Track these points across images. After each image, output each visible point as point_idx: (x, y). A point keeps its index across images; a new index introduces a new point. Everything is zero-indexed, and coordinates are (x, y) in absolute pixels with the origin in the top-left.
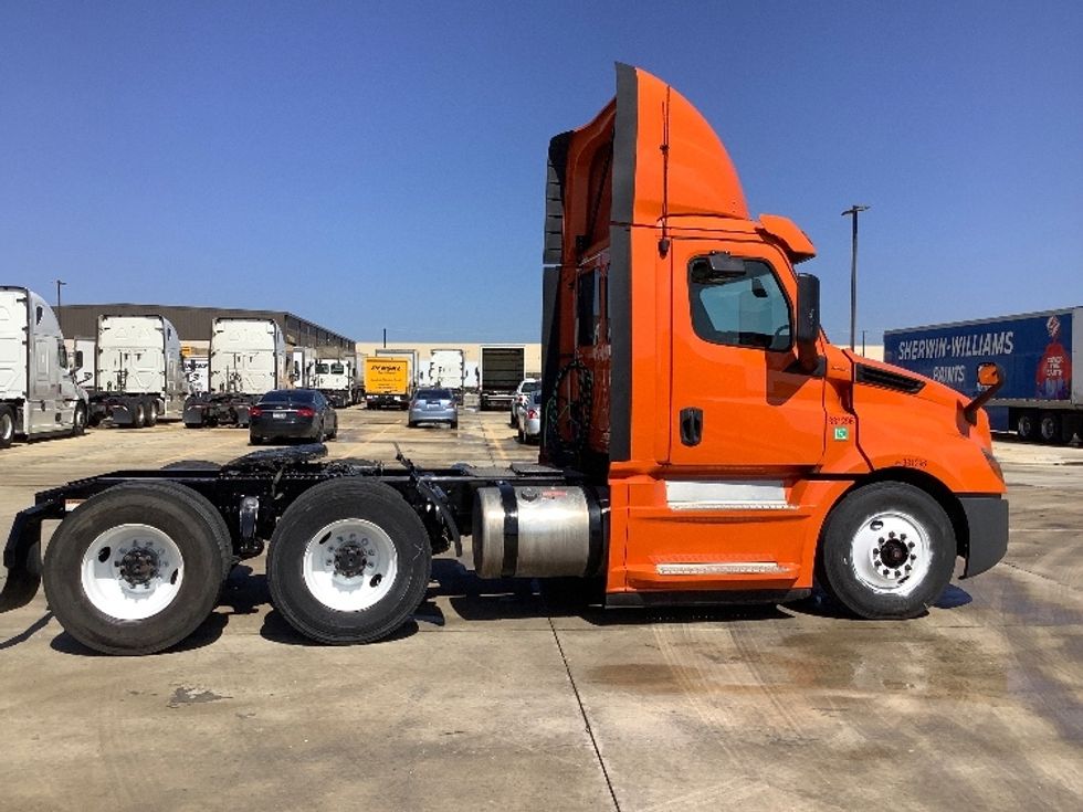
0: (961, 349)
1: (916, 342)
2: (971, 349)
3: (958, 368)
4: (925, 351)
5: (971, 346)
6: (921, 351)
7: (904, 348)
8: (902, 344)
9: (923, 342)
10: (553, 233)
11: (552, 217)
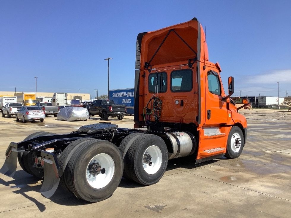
0: (130, 94)
1: (117, 93)
2: (132, 95)
3: (129, 99)
4: (120, 95)
5: (133, 93)
6: (119, 95)
7: (114, 95)
8: (113, 93)
9: (119, 93)
10: (138, 61)
11: (138, 56)
